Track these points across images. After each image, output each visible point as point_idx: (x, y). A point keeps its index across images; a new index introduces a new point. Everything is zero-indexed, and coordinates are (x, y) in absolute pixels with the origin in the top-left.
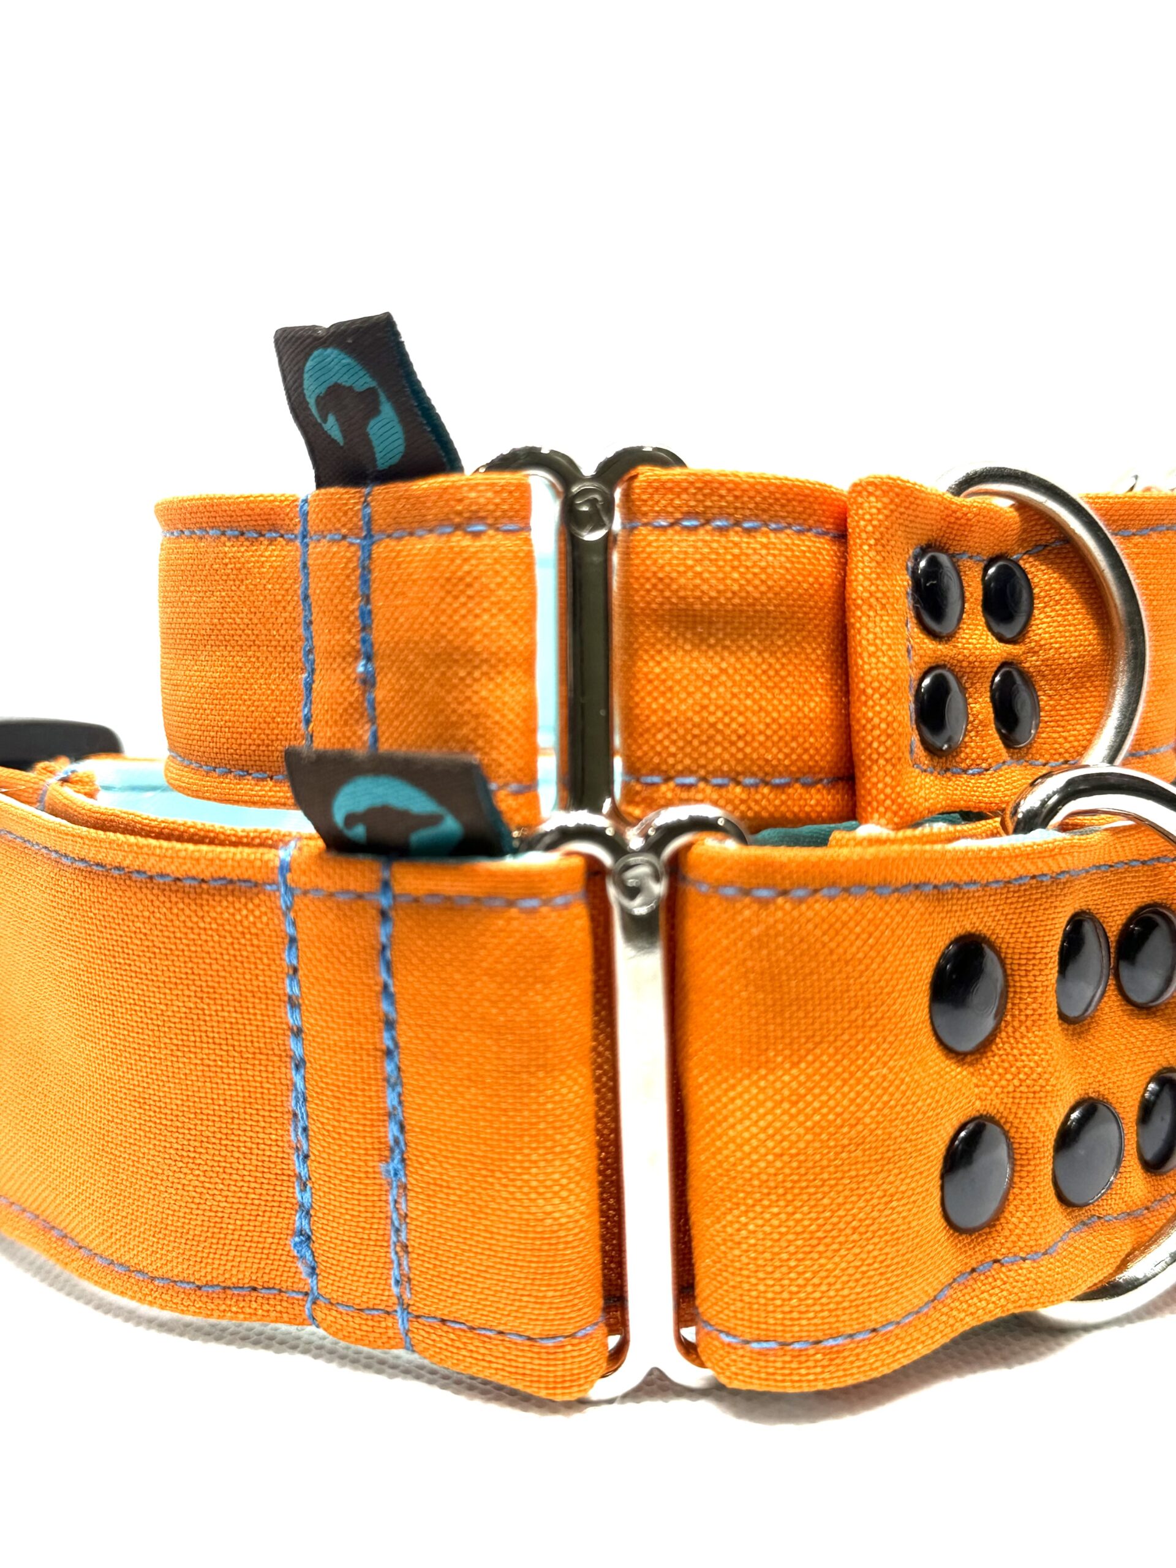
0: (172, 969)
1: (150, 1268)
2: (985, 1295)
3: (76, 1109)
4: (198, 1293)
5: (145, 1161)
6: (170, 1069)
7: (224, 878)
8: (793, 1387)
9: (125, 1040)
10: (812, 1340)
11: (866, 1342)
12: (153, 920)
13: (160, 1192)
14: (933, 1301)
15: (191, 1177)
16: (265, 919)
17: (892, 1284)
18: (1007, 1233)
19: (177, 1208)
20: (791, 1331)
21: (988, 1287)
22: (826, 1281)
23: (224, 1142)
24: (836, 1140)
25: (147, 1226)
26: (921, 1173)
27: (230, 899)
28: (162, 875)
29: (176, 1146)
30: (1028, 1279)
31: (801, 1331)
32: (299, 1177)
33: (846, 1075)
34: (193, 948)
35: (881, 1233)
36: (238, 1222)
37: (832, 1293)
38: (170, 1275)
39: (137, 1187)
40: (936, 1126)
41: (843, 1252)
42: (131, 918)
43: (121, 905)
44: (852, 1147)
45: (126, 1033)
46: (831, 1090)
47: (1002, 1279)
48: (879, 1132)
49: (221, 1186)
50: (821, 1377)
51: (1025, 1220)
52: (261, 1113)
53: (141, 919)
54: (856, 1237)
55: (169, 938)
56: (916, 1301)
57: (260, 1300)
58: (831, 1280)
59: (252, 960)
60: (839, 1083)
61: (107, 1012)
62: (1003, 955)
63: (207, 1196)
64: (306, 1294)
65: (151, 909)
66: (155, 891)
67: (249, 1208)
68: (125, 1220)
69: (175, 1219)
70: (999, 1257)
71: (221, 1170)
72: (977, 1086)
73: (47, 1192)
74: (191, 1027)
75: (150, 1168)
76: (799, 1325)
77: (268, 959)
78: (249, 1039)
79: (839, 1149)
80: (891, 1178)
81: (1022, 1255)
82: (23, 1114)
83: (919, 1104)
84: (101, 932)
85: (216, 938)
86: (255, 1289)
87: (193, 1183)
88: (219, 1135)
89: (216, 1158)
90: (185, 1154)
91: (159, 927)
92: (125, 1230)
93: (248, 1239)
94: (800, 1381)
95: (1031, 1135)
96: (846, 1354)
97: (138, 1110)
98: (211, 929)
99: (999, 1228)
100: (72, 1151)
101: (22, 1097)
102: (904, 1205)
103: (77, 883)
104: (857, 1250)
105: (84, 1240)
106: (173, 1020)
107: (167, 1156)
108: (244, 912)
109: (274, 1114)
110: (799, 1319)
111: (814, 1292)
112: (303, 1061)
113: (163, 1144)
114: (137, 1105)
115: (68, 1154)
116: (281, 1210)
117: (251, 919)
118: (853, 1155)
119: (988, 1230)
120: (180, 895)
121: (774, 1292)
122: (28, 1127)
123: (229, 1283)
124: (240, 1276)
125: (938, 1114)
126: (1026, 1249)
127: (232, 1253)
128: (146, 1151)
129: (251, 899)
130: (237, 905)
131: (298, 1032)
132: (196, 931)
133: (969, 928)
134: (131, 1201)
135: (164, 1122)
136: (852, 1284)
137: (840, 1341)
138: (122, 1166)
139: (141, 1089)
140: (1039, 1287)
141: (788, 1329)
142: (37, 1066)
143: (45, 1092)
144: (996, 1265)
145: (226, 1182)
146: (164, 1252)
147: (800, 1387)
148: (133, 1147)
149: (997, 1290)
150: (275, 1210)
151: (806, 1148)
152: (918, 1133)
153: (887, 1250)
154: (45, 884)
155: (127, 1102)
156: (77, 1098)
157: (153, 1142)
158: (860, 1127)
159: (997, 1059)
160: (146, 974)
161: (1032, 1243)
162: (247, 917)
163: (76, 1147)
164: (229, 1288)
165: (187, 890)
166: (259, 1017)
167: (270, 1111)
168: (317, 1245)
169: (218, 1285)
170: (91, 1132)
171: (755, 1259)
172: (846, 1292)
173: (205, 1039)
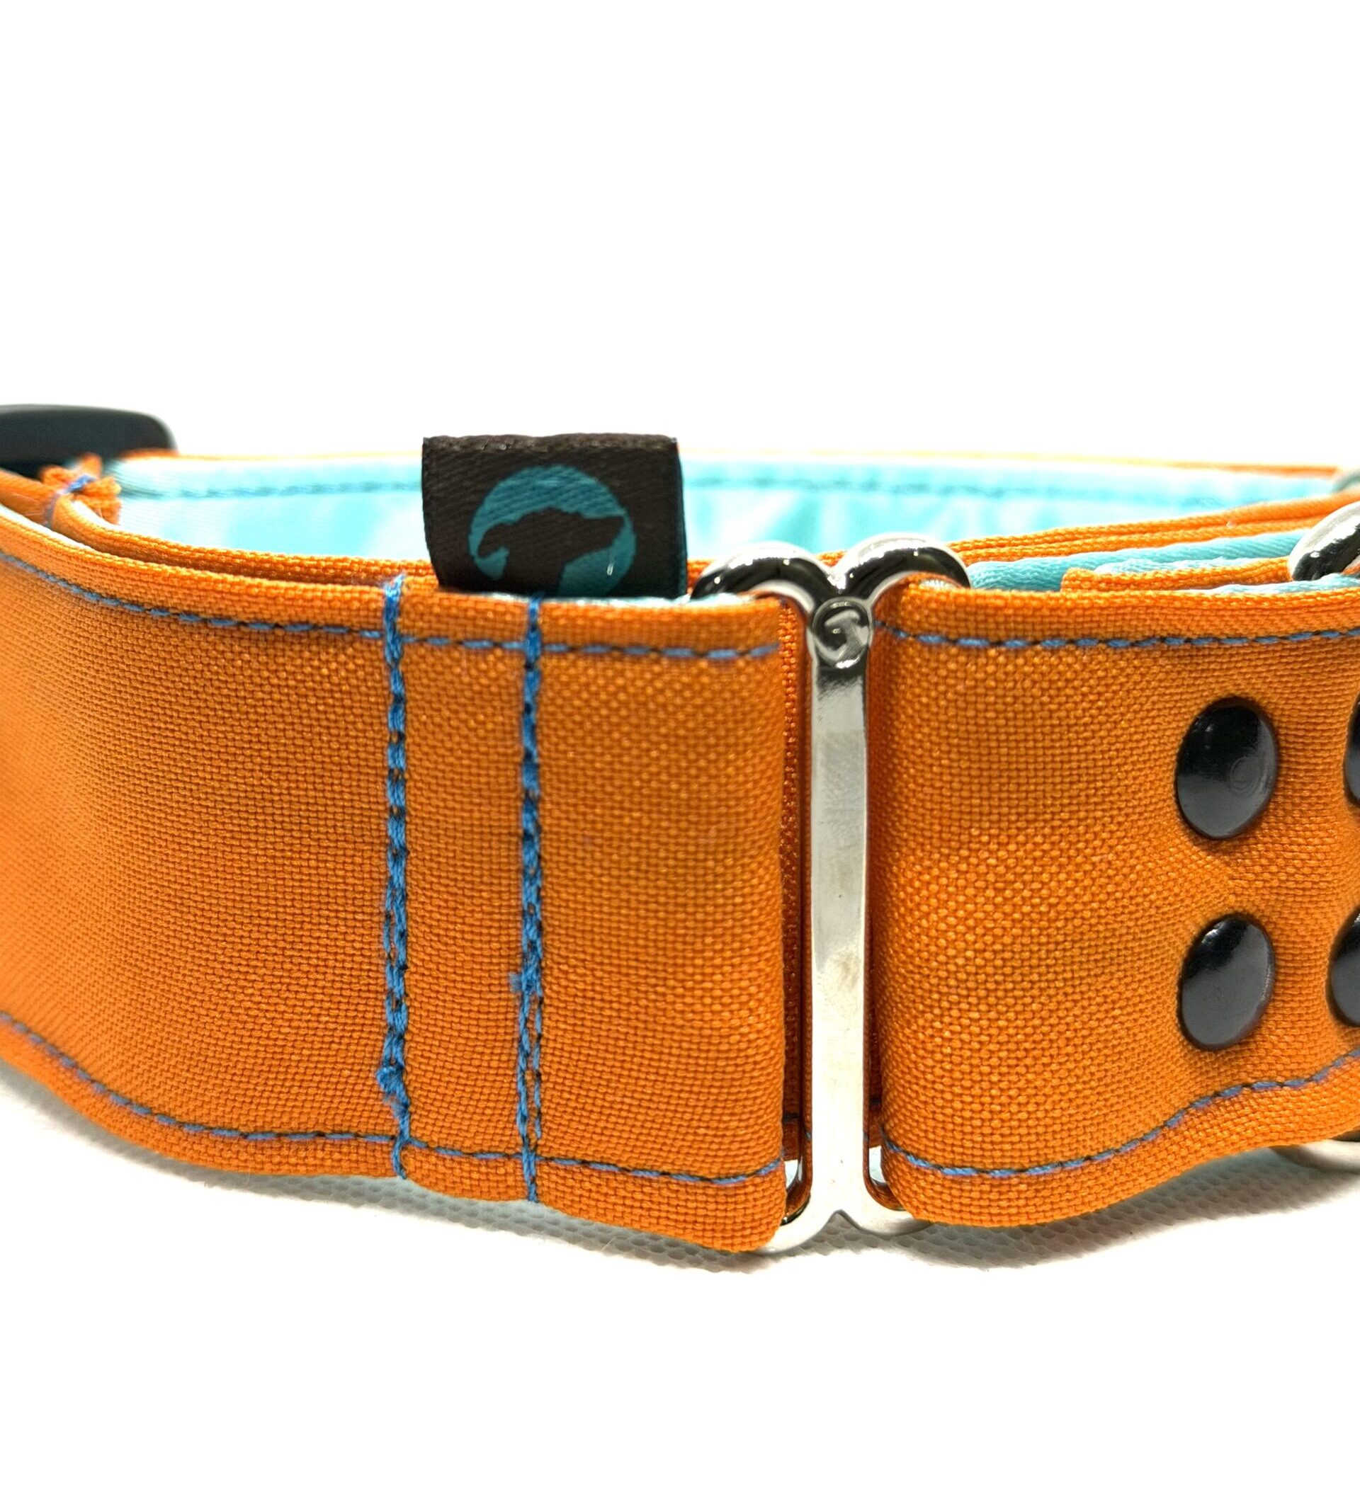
0: (230, 736)
1: (179, 1112)
2: (1229, 1124)
3: (94, 908)
4: (244, 1142)
5: (180, 977)
6: (220, 862)
7: (307, 623)
8: (992, 1221)
9: (160, 825)
10: (1016, 1167)
11: (1079, 1172)
12: (208, 675)
13: (199, 1015)
14: (1162, 1127)
15: (241, 997)
16: (361, 674)
17: (1112, 1106)
18: (1262, 1053)
19: (222, 1036)
20: (992, 1157)
21: (1233, 1115)
22: (1033, 1100)
23: (288, 953)
24: (1048, 936)
25: (179, 1059)
26: (1151, 978)
27: (314, 648)
28: (220, 618)
29: (222, 958)
30: (1284, 1109)
31: (1003, 1156)
32: (390, 993)
33: (1064, 860)
34: (261, 710)
35: (1100, 1045)
36: (306, 1052)
37: (1040, 1114)
38: (205, 1120)
39: (169, 1009)
40: (1173, 924)
41: (1054, 1067)
42: (178, 671)
43: (163, 655)
44: (1068, 945)
45: (163, 815)
46: (1045, 877)
47: (1251, 1107)
48: (1101, 928)
49: (282, 1008)
50: (1023, 1210)
51: (1287, 1038)
52: (342, 915)
53: (192, 673)
54: (1070, 1049)
55: (228, 696)
56: (1140, 1127)
57: (328, 1148)
58: (1040, 1099)
59: (342, 724)
60: (1054, 869)
61: (139, 789)
62: (1276, 724)
63: (264, 1020)
64: (393, 1138)
65: (206, 661)
66: (211, 638)
67: (320, 1033)
68: (150, 1050)
69: (219, 1049)
70: (1250, 1080)
71: (284, 988)
72: (1232, 878)
73: (56, 1011)
74: (252, 810)
75: (186, 986)
76: (1001, 1150)
77: (364, 723)
78: (330, 823)
79: (1052, 947)
80: (1114, 983)
81: (1280, 1079)
82: (32, 912)
83: (1153, 897)
84: (137, 689)
85: (294, 698)
86: (321, 1134)
87: (244, 1004)
88: (281, 944)
89: (276, 973)
90: (234, 968)
91: (216, 683)
92: (149, 1063)
93: (318, 1072)
94: (1000, 1214)
95: (1298, 940)
96: (1054, 1184)
97: (174, 914)
98: (287, 686)
99: (1253, 1046)
100: (88, 960)
101: (31, 890)
102: (1129, 1014)
103: (104, 626)
104: (1071, 1065)
105: (97, 1071)
106: (228, 800)
107: (210, 971)
108: (334, 666)
109: (359, 917)
110: (1002, 1143)
111: (1020, 1112)
112: (404, 849)
113: (205, 956)
114: (172, 906)
115: (83, 964)
116: (364, 1035)
117: (343, 673)
118: (1068, 954)
119: (1238, 1048)
120: (245, 643)
121: (972, 1111)
122: (37, 929)
123: (285, 1129)
124: (304, 1119)
125: (1176, 910)
126: (1285, 1073)
127: (295, 1090)
128: (182, 964)
129: (344, 649)
130: (324, 657)
131: (400, 815)
132: (267, 688)
133: (1232, 690)
134: (160, 1026)
135: (207, 928)
136: (1064, 1105)
137: (1049, 1169)
138: (150, 982)
139: (178, 887)
140: (1297, 1119)
141: (988, 1154)
142: (51, 853)
143: (59, 886)
144: (1246, 1091)
145: (290, 1003)
146: (200, 1091)
147: (999, 1221)
148: (164, 959)
149: (1244, 1119)
150: (356, 1035)
151: (1013, 943)
152: (1148, 931)
153: (1108, 1066)
154: (64, 626)
155: (159, 903)
156: (95, 895)
157: (191, 953)
158: (1077, 922)
159: (1260, 847)
160: (195, 742)
161: (1293, 1066)
162: (337, 670)
163: (93, 956)
164: (286, 1135)
165: (254, 637)
166: (346, 796)
167: (355, 913)
168: (411, 1077)
169: (271, 1132)
170: (111, 939)
171: (951, 1071)
172: (1057, 1113)
173: (271, 825)
